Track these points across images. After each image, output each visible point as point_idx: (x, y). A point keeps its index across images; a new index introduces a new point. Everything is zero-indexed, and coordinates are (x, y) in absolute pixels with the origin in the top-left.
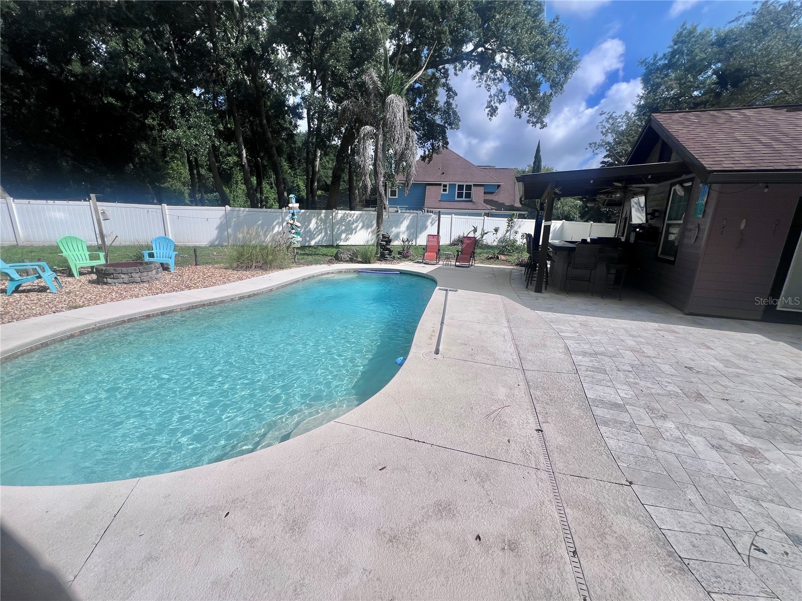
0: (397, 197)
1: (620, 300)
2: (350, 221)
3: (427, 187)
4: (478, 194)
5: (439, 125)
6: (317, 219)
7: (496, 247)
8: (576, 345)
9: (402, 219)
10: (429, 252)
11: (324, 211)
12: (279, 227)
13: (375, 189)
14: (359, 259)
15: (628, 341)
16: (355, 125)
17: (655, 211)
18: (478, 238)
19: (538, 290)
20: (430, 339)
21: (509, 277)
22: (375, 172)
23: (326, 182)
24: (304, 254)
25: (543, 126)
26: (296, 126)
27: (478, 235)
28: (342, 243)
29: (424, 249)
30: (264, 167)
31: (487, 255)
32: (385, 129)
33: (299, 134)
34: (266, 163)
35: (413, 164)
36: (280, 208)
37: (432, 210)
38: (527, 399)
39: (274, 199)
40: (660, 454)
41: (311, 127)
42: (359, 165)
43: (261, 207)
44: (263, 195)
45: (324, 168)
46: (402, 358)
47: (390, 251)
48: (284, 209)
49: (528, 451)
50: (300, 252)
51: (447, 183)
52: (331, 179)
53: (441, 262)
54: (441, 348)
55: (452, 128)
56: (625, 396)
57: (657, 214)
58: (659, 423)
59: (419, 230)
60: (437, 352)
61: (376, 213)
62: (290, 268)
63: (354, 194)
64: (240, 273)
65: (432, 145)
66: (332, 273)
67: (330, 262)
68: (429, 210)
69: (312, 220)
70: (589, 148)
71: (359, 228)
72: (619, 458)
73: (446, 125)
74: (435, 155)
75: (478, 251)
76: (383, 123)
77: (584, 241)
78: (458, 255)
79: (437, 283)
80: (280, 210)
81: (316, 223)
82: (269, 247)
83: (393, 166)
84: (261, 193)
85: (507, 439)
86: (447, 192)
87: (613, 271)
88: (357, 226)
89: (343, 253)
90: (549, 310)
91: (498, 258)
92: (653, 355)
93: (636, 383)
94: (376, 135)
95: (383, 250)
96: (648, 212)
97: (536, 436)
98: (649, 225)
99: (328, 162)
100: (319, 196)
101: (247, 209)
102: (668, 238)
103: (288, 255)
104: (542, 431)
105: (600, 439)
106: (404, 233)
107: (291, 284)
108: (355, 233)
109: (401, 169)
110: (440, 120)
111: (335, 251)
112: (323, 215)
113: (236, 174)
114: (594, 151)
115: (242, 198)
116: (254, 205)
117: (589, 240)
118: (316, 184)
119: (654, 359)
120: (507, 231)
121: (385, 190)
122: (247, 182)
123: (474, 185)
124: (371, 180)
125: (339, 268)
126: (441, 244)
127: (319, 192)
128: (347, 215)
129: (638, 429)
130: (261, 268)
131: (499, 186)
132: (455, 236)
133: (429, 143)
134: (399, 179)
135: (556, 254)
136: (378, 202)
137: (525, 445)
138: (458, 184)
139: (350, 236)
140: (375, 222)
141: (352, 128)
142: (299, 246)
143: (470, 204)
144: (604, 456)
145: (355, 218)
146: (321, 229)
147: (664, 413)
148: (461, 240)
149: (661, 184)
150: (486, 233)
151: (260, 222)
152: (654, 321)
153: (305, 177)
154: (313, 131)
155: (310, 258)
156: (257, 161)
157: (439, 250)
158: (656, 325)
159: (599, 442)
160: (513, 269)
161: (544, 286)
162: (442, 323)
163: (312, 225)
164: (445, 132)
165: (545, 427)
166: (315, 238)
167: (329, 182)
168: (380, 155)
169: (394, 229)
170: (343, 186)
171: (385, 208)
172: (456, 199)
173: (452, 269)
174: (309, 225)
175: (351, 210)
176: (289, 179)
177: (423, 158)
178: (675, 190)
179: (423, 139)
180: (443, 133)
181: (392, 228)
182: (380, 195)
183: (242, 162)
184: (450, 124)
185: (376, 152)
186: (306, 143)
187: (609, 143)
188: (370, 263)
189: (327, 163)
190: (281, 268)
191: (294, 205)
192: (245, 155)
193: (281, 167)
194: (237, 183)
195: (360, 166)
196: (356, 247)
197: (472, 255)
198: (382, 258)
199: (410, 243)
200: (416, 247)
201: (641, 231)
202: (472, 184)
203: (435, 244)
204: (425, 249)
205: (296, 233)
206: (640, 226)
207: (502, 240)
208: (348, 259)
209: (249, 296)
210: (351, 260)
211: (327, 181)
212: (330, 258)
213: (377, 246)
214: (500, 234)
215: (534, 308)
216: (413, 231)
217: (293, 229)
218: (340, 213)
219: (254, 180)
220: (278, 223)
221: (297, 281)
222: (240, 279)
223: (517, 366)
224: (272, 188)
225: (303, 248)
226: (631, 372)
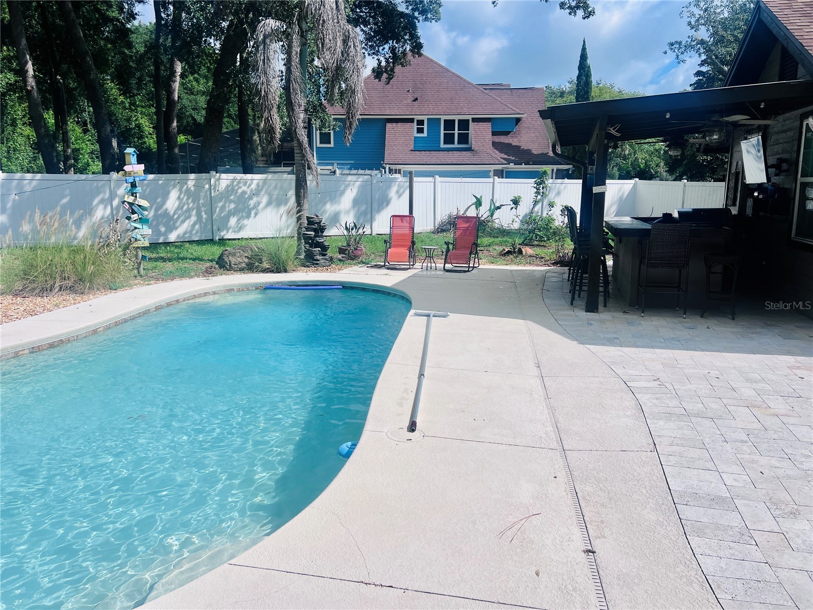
0: (332, 145)
1: (733, 319)
2: (244, 193)
3: (389, 125)
4: (480, 135)
5: (402, 15)
6: (180, 190)
7: (518, 232)
8: (655, 401)
9: (342, 188)
10: (396, 246)
11: (192, 176)
12: (105, 208)
13: (289, 134)
14: (266, 265)
15: (743, 390)
16: (247, 16)
17: (781, 161)
18: (485, 216)
19: (592, 307)
20: (400, 405)
21: (541, 286)
22: (288, 103)
23: (194, 119)
24: (156, 260)
25: (589, 14)
26: (132, 16)
27: (484, 212)
28: (229, 235)
29: (385, 242)
30: (70, 91)
31: (501, 249)
32: (304, 26)
33: (137, 29)
34: (72, 85)
35: (358, 88)
36: (106, 171)
37: (398, 167)
38: (569, 500)
39: (92, 153)
40: (783, 574)
41: (162, 19)
42: (257, 89)
43: (66, 171)
44: (68, 147)
45: (191, 92)
46: (349, 444)
47: (324, 248)
48: (114, 175)
49: (570, 587)
50: (148, 254)
51: (425, 118)
52: (204, 112)
53: (418, 265)
54: (419, 420)
55: (426, 19)
56: (734, 484)
57: (785, 166)
58: (787, 525)
59: (375, 206)
60: (412, 427)
61: (293, 177)
62: (131, 286)
63: (251, 141)
64: (29, 302)
65: (393, 50)
66: (214, 293)
67: (208, 272)
68: (393, 167)
69: (168, 193)
70: (669, 52)
71: (262, 205)
72: (719, 587)
73: (416, 14)
74: (398, 69)
75: (484, 241)
76: (299, 15)
77: (667, 217)
78: (448, 250)
79: (410, 303)
80: (106, 177)
81: (179, 198)
82: (88, 248)
83: (322, 89)
84: (66, 141)
85: (534, 569)
86: (425, 134)
87: (718, 268)
88: (259, 203)
89: (234, 255)
90: (611, 342)
91: (520, 252)
92: (783, 412)
93: (753, 461)
94: (287, 35)
95: (311, 246)
96: (770, 162)
97: (584, 560)
98: (774, 185)
99: (197, 80)
100: (183, 147)
101: (39, 176)
102: (805, 206)
103: (125, 262)
104: (593, 552)
105: (689, 558)
106: (348, 212)
107: (133, 318)
108: (256, 214)
109: (337, 96)
110: (404, 5)
111: (217, 251)
112: (191, 184)
113: (12, 107)
114: (678, 56)
115: (25, 154)
116: (51, 168)
117: (676, 215)
118: (175, 124)
119: (785, 419)
120: (536, 203)
121: (310, 136)
122: (36, 121)
123: (474, 120)
124: (282, 118)
125: (228, 283)
126: (417, 230)
127: (181, 139)
128: (239, 183)
129: (752, 537)
130: (72, 289)
131: (518, 120)
132: (442, 215)
133: (387, 47)
134: (335, 111)
135: (620, 241)
136: (297, 157)
137: (565, 577)
138: (443, 118)
139: (245, 222)
140: (292, 194)
141: (241, 22)
142: (147, 244)
143: (468, 154)
144: (695, 585)
145: (253, 186)
146: (189, 210)
147: (795, 507)
148: (453, 223)
149: (787, 115)
150: (499, 208)
151: (65, 201)
152: (789, 353)
153: (153, 110)
154: (166, 25)
155: (169, 266)
156: (55, 82)
157: (413, 243)
158: (790, 359)
159: (688, 562)
160: (547, 272)
161: (601, 299)
162: (421, 375)
163: (172, 203)
164: (414, 27)
165: (597, 545)
166: (176, 228)
167: (200, 118)
168: (296, 72)
169: (328, 206)
170: (229, 125)
171: (309, 168)
172: (442, 145)
173: (438, 277)
174: (164, 203)
175: (245, 172)
176: (120, 113)
177: (378, 73)
178: (807, 124)
179: (375, 40)
180: (411, 27)
181: (325, 204)
182: (300, 144)
183: (26, 85)
184: (423, 12)
185: (288, 64)
186: (153, 47)
187: (702, 42)
188: (286, 271)
189: (194, 83)
190: (112, 287)
191: (135, 168)
192: (31, 72)
193: (105, 92)
194: (14, 123)
195: (258, 92)
196: (259, 242)
197: (474, 249)
198: (310, 261)
199: (361, 231)
200: (372, 238)
201: (761, 196)
202: (470, 117)
203: (407, 231)
204: (388, 241)
205: (141, 220)
206: (759, 187)
207: (529, 219)
208: (244, 265)
209: (52, 346)
210: (251, 267)
211: (196, 117)
212: (208, 264)
213: (299, 239)
214: (524, 209)
215: (582, 340)
216: (363, 208)
217: (133, 212)
218: (224, 180)
219: (50, 118)
220: (102, 201)
221: (146, 313)
222: (32, 313)
223: (554, 445)
224: (85, 131)
225: (154, 246)
226: (746, 442)
